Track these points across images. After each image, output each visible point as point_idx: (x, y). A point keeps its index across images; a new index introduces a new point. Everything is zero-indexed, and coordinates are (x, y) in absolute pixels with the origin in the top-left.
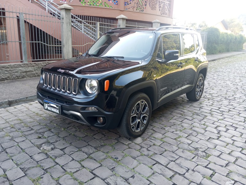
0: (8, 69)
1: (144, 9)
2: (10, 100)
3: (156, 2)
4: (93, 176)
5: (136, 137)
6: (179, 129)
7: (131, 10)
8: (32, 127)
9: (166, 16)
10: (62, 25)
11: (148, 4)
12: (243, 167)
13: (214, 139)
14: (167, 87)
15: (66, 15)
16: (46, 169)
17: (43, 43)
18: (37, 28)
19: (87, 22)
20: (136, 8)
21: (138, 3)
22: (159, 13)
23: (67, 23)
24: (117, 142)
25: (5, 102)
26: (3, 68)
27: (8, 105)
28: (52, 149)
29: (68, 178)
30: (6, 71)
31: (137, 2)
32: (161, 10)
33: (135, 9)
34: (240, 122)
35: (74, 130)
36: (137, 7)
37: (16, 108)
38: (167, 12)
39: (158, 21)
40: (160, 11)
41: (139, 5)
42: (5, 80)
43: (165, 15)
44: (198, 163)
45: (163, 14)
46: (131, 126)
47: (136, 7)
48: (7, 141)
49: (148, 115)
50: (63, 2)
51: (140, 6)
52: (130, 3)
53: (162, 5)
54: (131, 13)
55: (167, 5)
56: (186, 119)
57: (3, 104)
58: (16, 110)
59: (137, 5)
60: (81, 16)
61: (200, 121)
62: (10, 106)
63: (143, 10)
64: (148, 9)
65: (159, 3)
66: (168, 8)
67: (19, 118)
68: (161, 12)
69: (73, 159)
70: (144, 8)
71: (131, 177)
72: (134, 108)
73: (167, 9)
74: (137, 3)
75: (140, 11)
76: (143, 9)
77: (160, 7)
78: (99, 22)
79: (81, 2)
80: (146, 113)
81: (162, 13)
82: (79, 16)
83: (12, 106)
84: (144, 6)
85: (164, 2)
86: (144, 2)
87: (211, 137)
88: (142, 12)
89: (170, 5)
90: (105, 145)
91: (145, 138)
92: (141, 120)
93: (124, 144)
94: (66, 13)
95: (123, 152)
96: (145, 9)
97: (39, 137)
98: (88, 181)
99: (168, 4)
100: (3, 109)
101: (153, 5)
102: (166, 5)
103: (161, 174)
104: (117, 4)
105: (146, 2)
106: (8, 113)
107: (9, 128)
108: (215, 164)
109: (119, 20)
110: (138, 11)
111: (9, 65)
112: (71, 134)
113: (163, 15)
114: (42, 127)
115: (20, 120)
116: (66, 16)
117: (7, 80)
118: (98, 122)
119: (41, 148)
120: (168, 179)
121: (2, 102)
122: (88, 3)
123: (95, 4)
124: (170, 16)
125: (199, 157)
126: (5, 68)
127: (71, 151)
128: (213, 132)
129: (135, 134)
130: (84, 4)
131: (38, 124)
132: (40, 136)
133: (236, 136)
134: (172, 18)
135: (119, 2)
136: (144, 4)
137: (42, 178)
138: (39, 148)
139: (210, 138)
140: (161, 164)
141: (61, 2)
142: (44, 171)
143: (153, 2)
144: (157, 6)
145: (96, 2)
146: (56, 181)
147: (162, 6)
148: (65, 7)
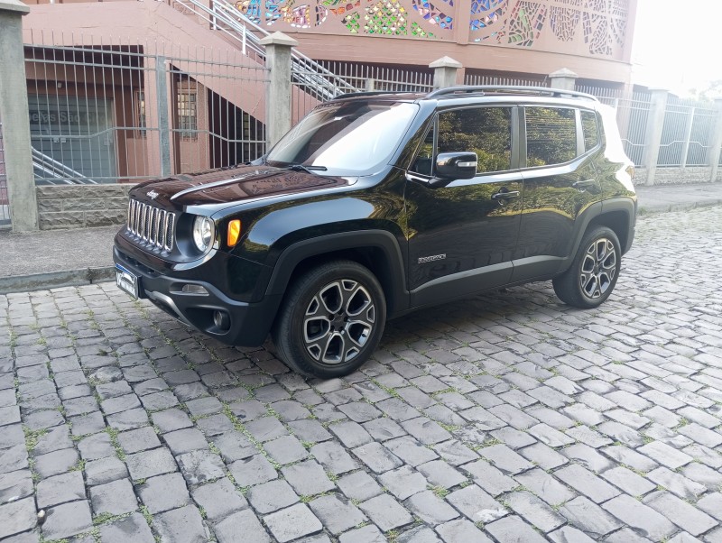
0: (121, 198)
1: (534, 39)
2: (93, 268)
3: (574, 18)
4: (159, 443)
5: (326, 375)
6: (465, 372)
7: (492, 41)
8: (104, 331)
9: (609, 57)
10: (268, 87)
11: (547, 24)
12: (566, 484)
13: (547, 406)
14: (444, 255)
15: (276, 62)
16: (69, 417)
17: (220, 137)
18: (222, 98)
19: (348, 81)
20: (508, 36)
21: (516, 20)
22: (584, 49)
23: (279, 83)
24: (272, 383)
25: (80, 271)
26: (107, 194)
27: (87, 279)
28: (114, 380)
29: (104, 439)
30: (115, 200)
31: (513, 18)
32: (589, 40)
33: (504, 40)
34: (676, 376)
35: (193, 345)
36: (510, 34)
37: (101, 288)
38: (613, 45)
39: (567, 72)
40: (589, 44)
41: (519, 28)
42: (111, 224)
43: (604, 56)
44: (442, 455)
45: (598, 49)
46: (306, 345)
47: (507, 33)
48: (32, 353)
49: (373, 325)
50: (298, 26)
51: (523, 30)
52: (491, 23)
53: (594, 26)
54: (491, 50)
55: (612, 26)
56: (510, 349)
57: (75, 276)
58: (100, 292)
59: (512, 27)
60: (332, 62)
61: (547, 360)
62: (91, 283)
63: (531, 42)
64: (548, 39)
65: (585, 18)
66: (617, 32)
67: (93, 310)
68: (591, 46)
69: (142, 405)
70: (535, 35)
71: (243, 459)
72: (315, 298)
73: (613, 38)
74: (513, 21)
75: (520, 44)
76: (532, 37)
77: (588, 31)
78: (375, 77)
79: (347, 24)
80: (362, 317)
81: (594, 49)
82: (326, 62)
83: (96, 283)
84: (535, 31)
85: (603, 14)
86: (536, 18)
87: (541, 401)
88: (526, 47)
89: (622, 24)
90: (237, 386)
91: (350, 384)
92: (345, 335)
93: (285, 388)
94: (278, 54)
95: (267, 406)
96: (537, 37)
97: (101, 351)
98: (140, 451)
99: (615, 23)
100: (72, 288)
101: (564, 26)
102: (610, 23)
103: (322, 464)
104: (449, 25)
105: (540, 17)
106: (77, 297)
107: (54, 328)
108: (492, 463)
109: (436, 71)
110: (514, 44)
111: (123, 188)
112: (180, 354)
113: (596, 55)
114: (127, 332)
115: (92, 313)
116: (279, 64)
117: (118, 223)
118: (216, 322)
119: (92, 376)
120: (330, 476)
121: (71, 272)
122: (367, 28)
123: (385, 28)
124: (623, 57)
125: (460, 442)
126: (113, 193)
127: (148, 389)
128: (561, 392)
129: (320, 367)
130: (353, 31)
131: (124, 325)
132: (109, 350)
133: (626, 410)
134: (629, 64)
135: (454, 21)
136: (533, 23)
137: (49, 431)
138: (86, 375)
139: (539, 402)
140: (342, 444)
141: (293, 25)
142: (62, 419)
143: (564, 18)
144: (579, 29)
145: (387, 24)
146: (74, 441)
147: (594, 29)
148: (274, 40)
